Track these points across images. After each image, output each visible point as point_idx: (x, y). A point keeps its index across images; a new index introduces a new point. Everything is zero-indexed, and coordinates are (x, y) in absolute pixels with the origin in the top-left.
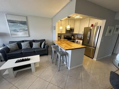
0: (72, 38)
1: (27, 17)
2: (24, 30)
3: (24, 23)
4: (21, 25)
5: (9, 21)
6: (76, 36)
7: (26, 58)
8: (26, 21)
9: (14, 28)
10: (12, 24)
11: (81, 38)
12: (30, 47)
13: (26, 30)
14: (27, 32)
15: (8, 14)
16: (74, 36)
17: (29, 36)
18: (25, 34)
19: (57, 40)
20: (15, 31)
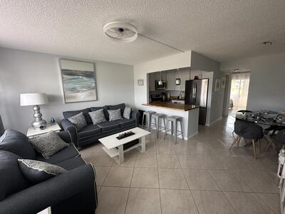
1: (94, 64)
2: (90, 88)
3: (90, 75)
4: (85, 78)
5: (65, 72)
7: (129, 131)
8: (93, 70)
9: (71, 85)
10: (70, 77)
12: (105, 120)
13: (93, 89)
14: (94, 91)
15: (63, 59)
17: (97, 100)
18: (91, 95)
20: (73, 90)
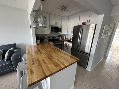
0: (60, 39)
6: (64, 36)
11: (70, 39)
16: (61, 37)
19: (36, 44)
